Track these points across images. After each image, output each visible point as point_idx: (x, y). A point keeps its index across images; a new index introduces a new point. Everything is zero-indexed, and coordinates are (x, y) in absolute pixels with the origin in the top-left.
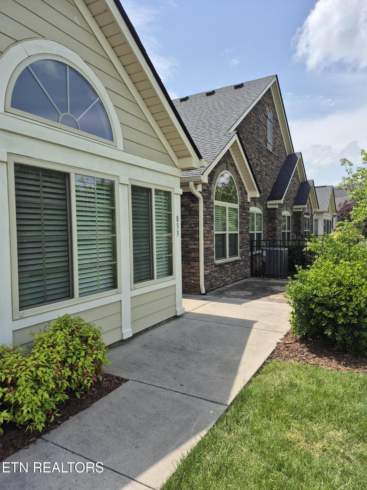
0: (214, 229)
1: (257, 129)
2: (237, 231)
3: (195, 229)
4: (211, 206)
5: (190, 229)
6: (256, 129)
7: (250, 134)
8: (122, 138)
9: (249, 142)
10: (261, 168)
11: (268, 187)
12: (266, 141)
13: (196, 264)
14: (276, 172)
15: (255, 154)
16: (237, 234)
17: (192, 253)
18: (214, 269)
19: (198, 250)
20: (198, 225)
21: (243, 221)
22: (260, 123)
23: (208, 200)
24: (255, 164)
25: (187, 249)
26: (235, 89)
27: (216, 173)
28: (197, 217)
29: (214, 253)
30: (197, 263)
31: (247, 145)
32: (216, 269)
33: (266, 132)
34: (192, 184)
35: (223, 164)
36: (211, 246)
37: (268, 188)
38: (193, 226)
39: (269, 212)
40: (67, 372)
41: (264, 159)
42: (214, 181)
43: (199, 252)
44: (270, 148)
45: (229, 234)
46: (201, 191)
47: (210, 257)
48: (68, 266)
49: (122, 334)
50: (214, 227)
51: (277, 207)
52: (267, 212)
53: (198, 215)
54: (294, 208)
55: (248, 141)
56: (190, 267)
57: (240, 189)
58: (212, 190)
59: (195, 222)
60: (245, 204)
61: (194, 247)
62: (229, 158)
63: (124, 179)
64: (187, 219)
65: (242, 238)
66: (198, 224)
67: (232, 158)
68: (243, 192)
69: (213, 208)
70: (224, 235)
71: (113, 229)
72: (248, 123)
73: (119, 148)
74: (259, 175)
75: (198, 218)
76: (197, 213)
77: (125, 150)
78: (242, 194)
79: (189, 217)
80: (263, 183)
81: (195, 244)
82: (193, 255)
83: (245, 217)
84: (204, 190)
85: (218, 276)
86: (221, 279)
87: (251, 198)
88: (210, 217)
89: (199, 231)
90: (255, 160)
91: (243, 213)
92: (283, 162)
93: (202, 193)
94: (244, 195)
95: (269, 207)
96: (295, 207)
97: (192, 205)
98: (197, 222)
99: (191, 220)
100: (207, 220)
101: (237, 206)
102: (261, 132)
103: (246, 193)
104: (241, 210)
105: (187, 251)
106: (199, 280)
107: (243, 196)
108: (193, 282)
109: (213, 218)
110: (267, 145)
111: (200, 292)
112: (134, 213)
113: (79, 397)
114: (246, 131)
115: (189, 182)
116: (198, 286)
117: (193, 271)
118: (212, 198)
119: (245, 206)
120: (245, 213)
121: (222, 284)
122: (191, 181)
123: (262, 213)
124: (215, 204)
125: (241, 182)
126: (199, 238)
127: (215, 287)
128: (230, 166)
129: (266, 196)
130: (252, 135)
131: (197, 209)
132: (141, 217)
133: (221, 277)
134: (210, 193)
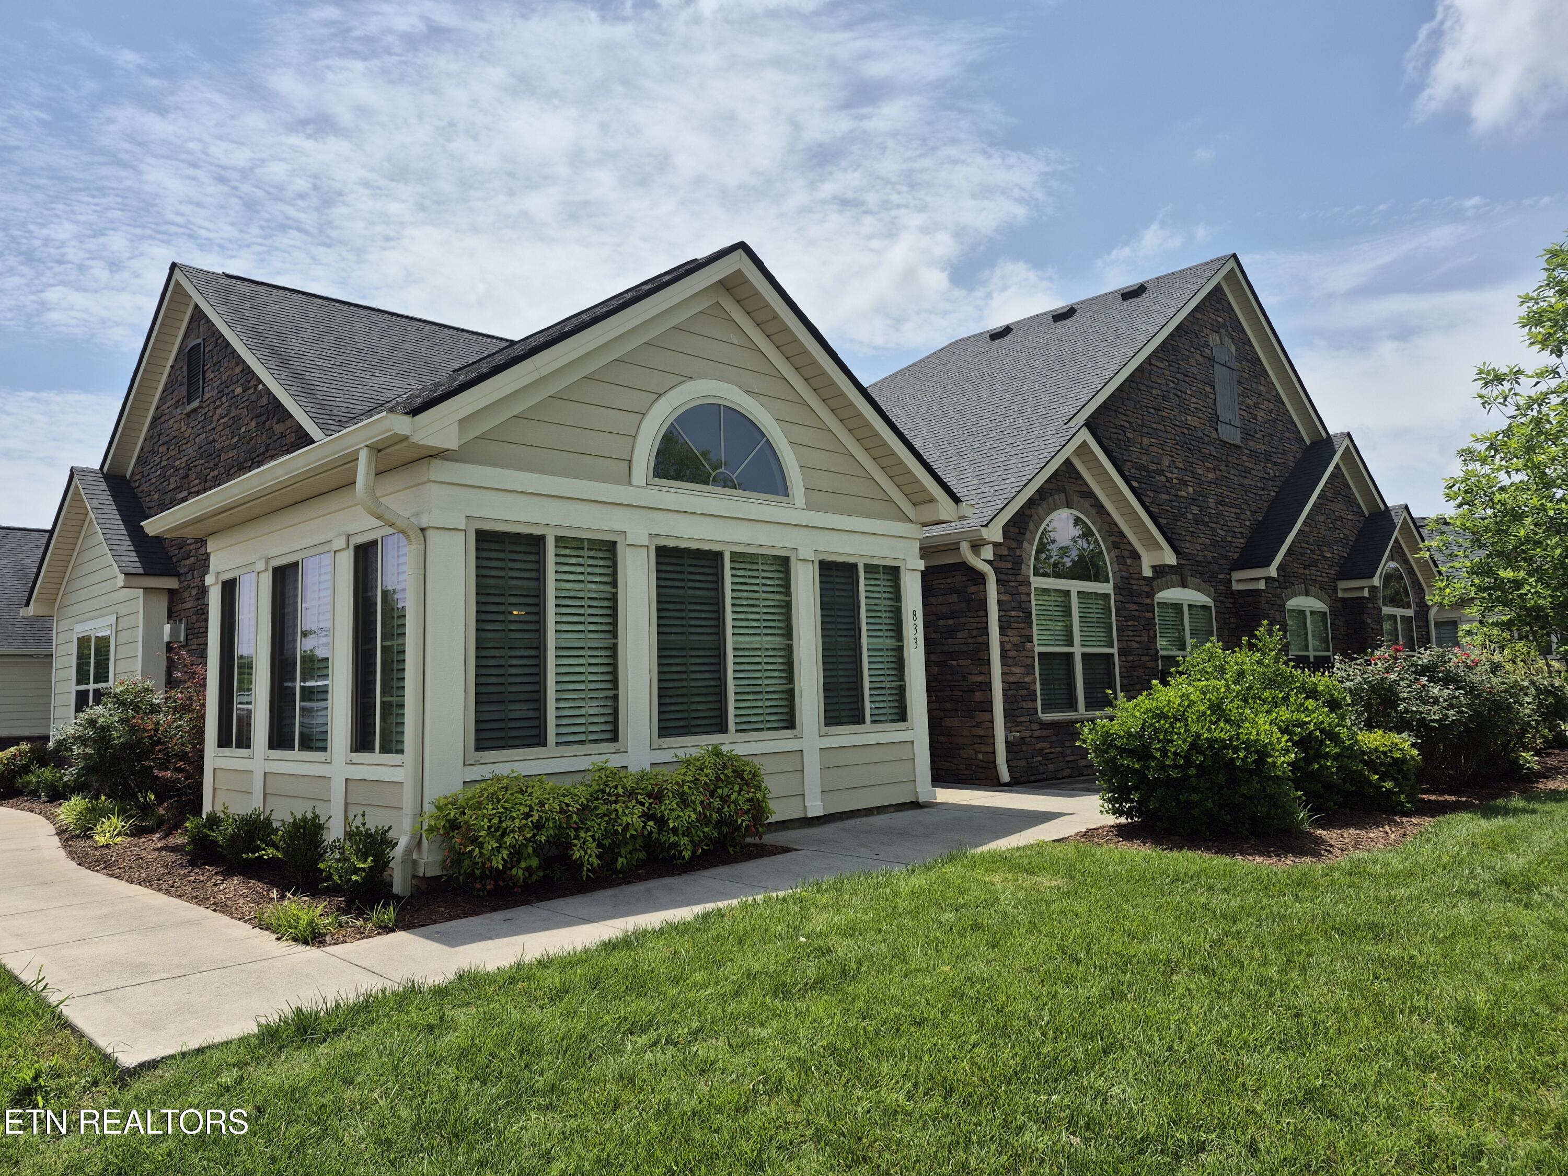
0: (1036, 642)
1: (1178, 396)
2: (1112, 647)
3: (979, 640)
4: (1022, 589)
5: (970, 641)
6: (1172, 395)
7: (1152, 411)
8: (802, 489)
9: (1151, 431)
10: (1199, 489)
11: (1232, 534)
12: (1215, 419)
13: (985, 716)
14: (1262, 493)
15: (1172, 456)
16: (1112, 655)
17: (977, 693)
18: (1037, 733)
19: (988, 685)
20: (985, 630)
21: (1130, 623)
22: (1187, 379)
23: (1012, 578)
24: (1174, 481)
25: (965, 684)
26: (1124, 300)
27: (1035, 517)
28: (983, 613)
29: (1036, 695)
30: (987, 714)
31: (1145, 439)
32: (1045, 733)
33: (1212, 396)
34: (965, 547)
35: (1056, 497)
36: (1027, 679)
37: (1229, 539)
38: (975, 633)
39: (1241, 601)
40: (716, 803)
41: (1207, 464)
42: (1028, 535)
43: (991, 690)
44: (1230, 434)
45: (1085, 656)
46: (992, 558)
47: (1024, 703)
48: (720, 686)
49: (805, 807)
50: (1035, 637)
51: (1262, 585)
52: (1231, 600)
53: (986, 611)
54: (1339, 587)
55: (1145, 430)
56: (974, 724)
57: (1115, 546)
58: (1024, 555)
59: (979, 626)
60: (1132, 581)
61: (980, 678)
62: (1074, 481)
63: (806, 553)
64: (963, 620)
65: (1130, 664)
66: (987, 628)
67: (1083, 480)
68: (1126, 554)
69: (1029, 594)
70: (1070, 656)
71: (788, 633)
72: (1143, 388)
73: (797, 505)
74: (1193, 507)
75: (987, 616)
76: (983, 605)
77: (809, 507)
78: (1120, 560)
79: (968, 614)
80: (1211, 525)
81: (981, 673)
82: (978, 696)
83: (1136, 613)
84: (999, 557)
85: (1053, 750)
86: (1061, 759)
87: (1152, 566)
88: (1021, 614)
89: (988, 643)
90: (1176, 471)
91: (1127, 605)
92: (1292, 464)
93: (995, 563)
94: (1129, 561)
95: (1235, 586)
96: (1342, 585)
97: (972, 589)
98: (984, 625)
99: (972, 620)
100: (1012, 620)
101: (1107, 588)
102: (1194, 400)
103: (1137, 557)
104: (1120, 598)
105: (966, 689)
106: (994, 753)
107: (1125, 564)
108: (980, 756)
109: (1031, 617)
110: (1217, 430)
111: (998, 779)
112: (824, 606)
113: (732, 853)
114: (1138, 406)
115: (958, 543)
116: (991, 766)
117: (981, 732)
118: (1024, 571)
119: (1135, 587)
120: (1135, 603)
121: (1067, 772)
122: (962, 540)
123: (1212, 604)
124: (1033, 586)
125: (1116, 530)
126: (989, 660)
127: (1044, 776)
128: (1076, 498)
129: (1226, 557)
130: (1160, 413)
131: (983, 597)
132: (839, 613)
133: (1063, 755)
134: (1018, 563)
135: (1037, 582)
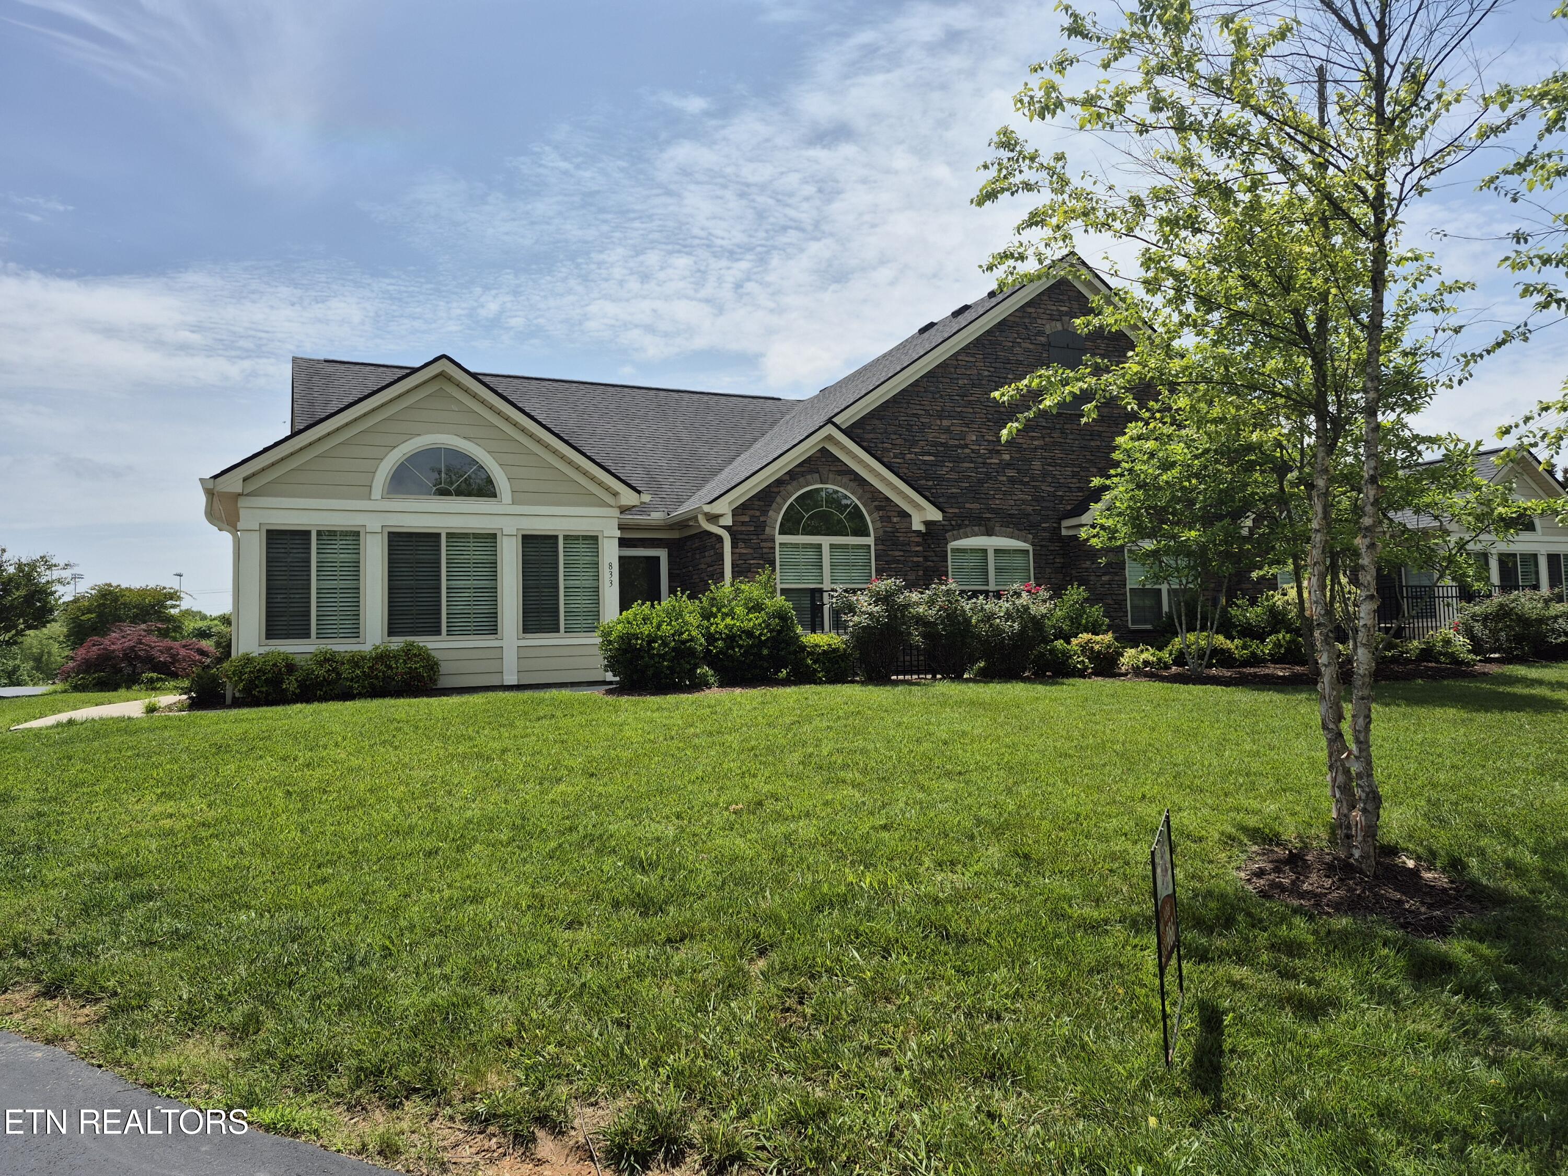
0: (778, 581)
4: (765, 544)
8: (510, 493)
10: (1018, 455)
11: (1066, 489)
23: (751, 537)
27: (783, 493)
34: (701, 518)
35: (809, 477)
37: (1060, 494)
41: (1033, 434)
42: (774, 505)
46: (730, 524)
50: (778, 578)
52: (1057, 545)
57: (879, 509)
58: (769, 520)
60: (898, 534)
62: (830, 463)
63: (511, 530)
67: (841, 461)
68: (893, 514)
69: (773, 548)
73: (504, 502)
75: (724, 564)
77: (518, 503)
78: (885, 519)
80: (1033, 484)
83: (901, 558)
84: (737, 524)
87: (923, 522)
88: (762, 562)
91: (890, 552)
93: (732, 528)
94: (895, 519)
95: (1064, 532)
100: (752, 566)
101: (870, 541)
103: (906, 516)
104: (882, 547)
107: (891, 522)
109: (774, 564)
118: (767, 532)
119: (901, 539)
120: (901, 551)
123: (1030, 548)
124: (778, 542)
125: (881, 496)
130: (967, 398)
134: (760, 527)
135: (780, 539)
